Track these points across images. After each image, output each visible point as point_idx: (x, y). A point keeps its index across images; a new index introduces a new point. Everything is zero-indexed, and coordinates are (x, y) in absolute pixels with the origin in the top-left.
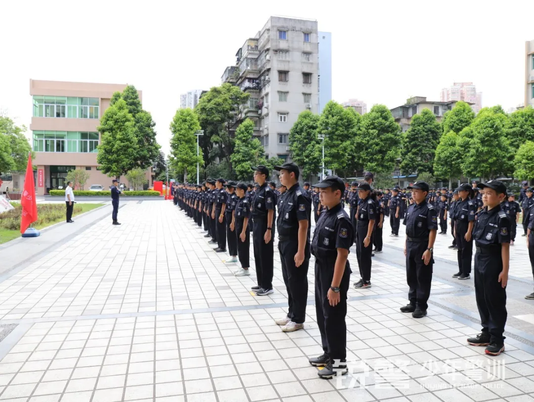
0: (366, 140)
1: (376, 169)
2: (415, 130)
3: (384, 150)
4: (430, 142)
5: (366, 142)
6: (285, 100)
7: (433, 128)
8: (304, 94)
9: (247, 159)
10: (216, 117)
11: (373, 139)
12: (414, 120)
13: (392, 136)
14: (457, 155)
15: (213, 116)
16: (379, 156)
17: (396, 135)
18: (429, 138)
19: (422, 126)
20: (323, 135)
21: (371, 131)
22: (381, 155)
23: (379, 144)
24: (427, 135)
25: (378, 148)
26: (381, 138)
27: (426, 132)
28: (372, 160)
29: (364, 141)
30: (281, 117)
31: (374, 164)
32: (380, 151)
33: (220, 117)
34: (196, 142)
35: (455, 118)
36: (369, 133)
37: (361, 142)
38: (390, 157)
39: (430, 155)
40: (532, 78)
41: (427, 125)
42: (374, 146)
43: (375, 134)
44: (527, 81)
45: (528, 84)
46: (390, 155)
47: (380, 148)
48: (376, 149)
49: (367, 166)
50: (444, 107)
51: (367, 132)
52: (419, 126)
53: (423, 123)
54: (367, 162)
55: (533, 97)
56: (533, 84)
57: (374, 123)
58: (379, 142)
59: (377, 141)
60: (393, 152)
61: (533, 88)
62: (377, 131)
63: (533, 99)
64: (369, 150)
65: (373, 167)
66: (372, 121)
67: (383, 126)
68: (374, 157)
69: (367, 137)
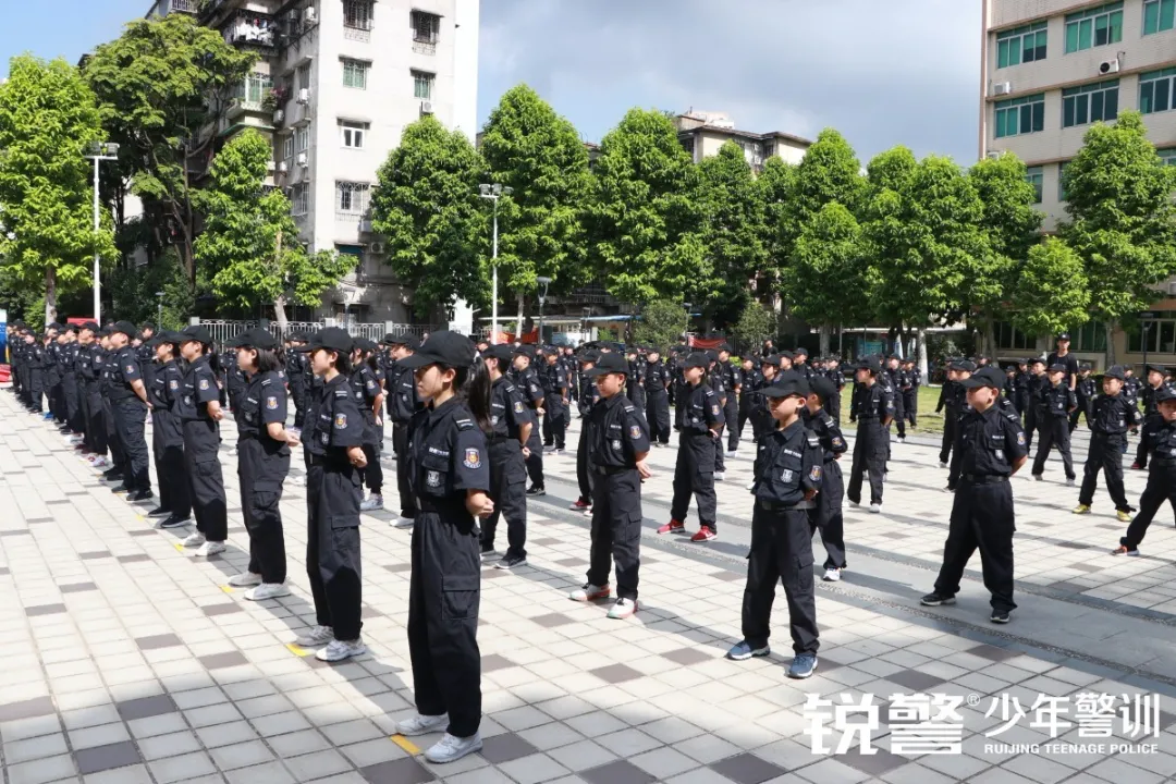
5: (616, 215)
6: (362, 84)
7: (748, 193)
8: (416, 73)
9: (250, 249)
10: (148, 114)
13: (688, 203)
15: (136, 111)
16: (650, 257)
18: (738, 217)
19: (723, 186)
20: (497, 188)
21: (631, 185)
22: (656, 252)
23: (653, 221)
24: (735, 212)
26: (655, 206)
27: (733, 202)
28: (632, 267)
30: (348, 134)
31: (637, 278)
32: (655, 243)
33: (161, 116)
34: (91, 183)
36: (623, 190)
37: (600, 213)
40: (999, 88)
41: (734, 184)
42: (638, 226)
43: (641, 193)
44: (986, 95)
45: (988, 102)
46: (681, 254)
47: (656, 233)
48: (646, 235)
49: (618, 284)
50: (756, 147)
51: (619, 185)
52: (717, 186)
53: (725, 180)
54: (614, 274)
55: (999, 134)
56: (998, 103)
57: (640, 161)
58: (651, 217)
59: (648, 213)
60: (691, 247)
61: (999, 114)
62: (648, 186)
63: (1000, 140)
64: (626, 238)
65: (635, 287)
66: (632, 155)
67: (664, 172)
68: (638, 258)
69: (620, 202)
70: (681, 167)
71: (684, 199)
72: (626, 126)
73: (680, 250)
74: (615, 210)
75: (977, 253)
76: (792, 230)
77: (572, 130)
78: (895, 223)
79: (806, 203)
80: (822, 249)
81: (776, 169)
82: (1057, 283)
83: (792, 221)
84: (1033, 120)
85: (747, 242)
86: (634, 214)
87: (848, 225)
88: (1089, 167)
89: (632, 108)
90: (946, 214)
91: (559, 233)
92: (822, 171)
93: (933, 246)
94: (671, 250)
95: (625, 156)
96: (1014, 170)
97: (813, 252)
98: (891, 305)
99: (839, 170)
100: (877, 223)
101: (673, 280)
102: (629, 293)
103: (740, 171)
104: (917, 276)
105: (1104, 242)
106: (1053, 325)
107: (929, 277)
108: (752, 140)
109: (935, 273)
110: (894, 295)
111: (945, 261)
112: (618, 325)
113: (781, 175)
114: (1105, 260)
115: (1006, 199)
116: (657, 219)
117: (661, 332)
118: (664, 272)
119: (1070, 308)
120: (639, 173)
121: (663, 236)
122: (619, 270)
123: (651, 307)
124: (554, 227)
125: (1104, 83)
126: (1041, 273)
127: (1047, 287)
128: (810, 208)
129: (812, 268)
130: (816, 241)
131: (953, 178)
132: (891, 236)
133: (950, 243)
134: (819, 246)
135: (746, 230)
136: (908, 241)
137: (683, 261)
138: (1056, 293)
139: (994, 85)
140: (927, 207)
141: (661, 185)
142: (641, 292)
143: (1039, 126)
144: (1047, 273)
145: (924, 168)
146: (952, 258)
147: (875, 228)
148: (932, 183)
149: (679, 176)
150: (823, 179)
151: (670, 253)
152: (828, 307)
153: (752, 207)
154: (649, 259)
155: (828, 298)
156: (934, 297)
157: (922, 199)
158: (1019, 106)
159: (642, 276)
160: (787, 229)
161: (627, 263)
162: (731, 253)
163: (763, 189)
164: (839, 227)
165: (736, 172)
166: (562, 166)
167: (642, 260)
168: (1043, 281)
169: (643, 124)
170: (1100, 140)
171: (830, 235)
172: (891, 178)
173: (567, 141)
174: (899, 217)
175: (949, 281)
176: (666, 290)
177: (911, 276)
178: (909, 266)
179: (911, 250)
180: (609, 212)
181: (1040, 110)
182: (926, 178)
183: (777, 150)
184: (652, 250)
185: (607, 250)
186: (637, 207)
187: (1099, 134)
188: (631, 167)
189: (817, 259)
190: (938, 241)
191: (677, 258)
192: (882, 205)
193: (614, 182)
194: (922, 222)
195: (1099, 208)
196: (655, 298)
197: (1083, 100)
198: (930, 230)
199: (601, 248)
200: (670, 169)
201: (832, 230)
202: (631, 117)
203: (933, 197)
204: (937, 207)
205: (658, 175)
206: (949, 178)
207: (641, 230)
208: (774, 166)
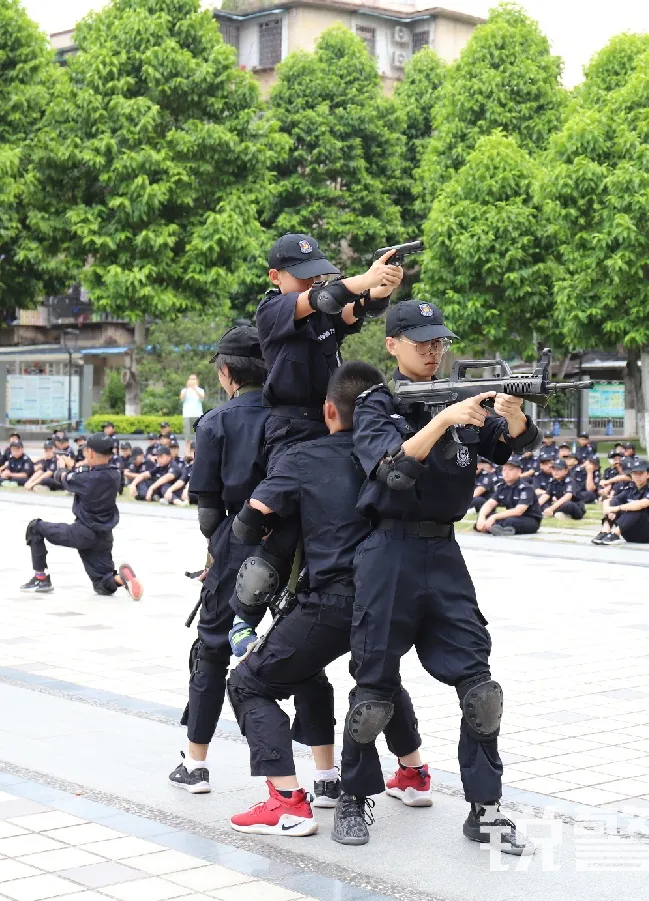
0: (97, 151)
1: (147, 299)
2: (294, 124)
3: (189, 201)
4: (358, 182)
5: (100, 160)
7: (371, 120)
11: (136, 146)
12: (289, 79)
13: (230, 138)
14: (525, 240)
16: (163, 236)
17: (242, 133)
18: (353, 164)
19: (323, 108)
21: (125, 106)
22: (173, 227)
23: (166, 172)
24: (347, 154)
25: (159, 192)
26: (171, 144)
27: (343, 137)
28: (129, 254)
29: (87, 156)
31: (139, 274)
32: (171, 212)
35: (491, 78)
36: (112, 115)
37: (72, 156)
38: (220, 241)
39: (355, 243)
41: (344, 104)
42: (139, 180)
43: (144, 119)
46: (217, 231)
47: (172, 193)
48: (154, 197)
50: (399, 34)
51: (105, 107)
52: (312, 107)
53: (327, 96)
54: (99, 264)
57: (141, 64)
58: (163, 164)
59: (157, 157)
62: (157, 108)
64: (118, 201)
66: (128, 52)
67: (186, 83)
68: (140, 238)
69: (106, 136)
70: (216, 75)
71: (220, 133)
73: (215, 222)
81: (427, 75)
85: (369, 210)
86: (131, 158)
95: (116, 53)
97: (461, 225)
99: (521, 76)
103: (358, 80)
108: (389, 23)
113: (434, 87)
120: (139, 85)
121: (187, 198)
122: (106, 258)
123: (164, 327)
128: (469, 146)
135: (368, 187)
149: (214, 89)
150: (492, 92)
152: (487, 322)
153: (380, 145)
154: (160, 240)
155: (486, 306)
159: (146, 271)
161: (122, 247)
163: (401, 114)
165: (350, 82)
167: (147, 241)
171: (491, 194)
184: (167, 225)
185: (84, 223)
188: (127, 74)
189: (465, 237)
191: (211, 237)
193: (98, 100)
199: (75, 219)
200: (197, 77)
205: (175, 89)
207: (143, 187)
208: (420, 71)
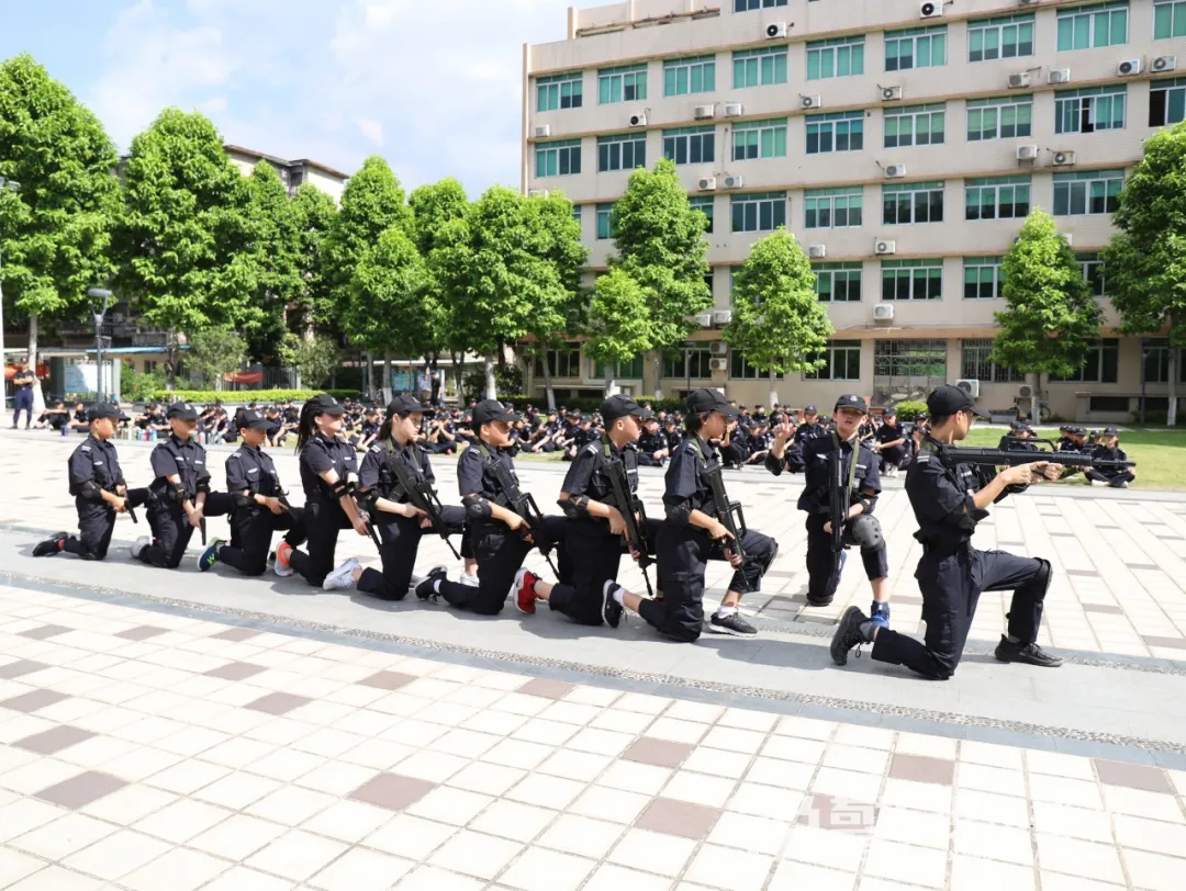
5: (156, 227)
7: (285, 219)
13: (240, 219)
16: (199, 277)
17: (247, 216)
21: (173, 194)
22: (205, 272)
23: (201, 237)
25: (196, 249)
26: (203, 220)
28: (176, 288)
31: (185, 301)
32: (202, 263)
36: (163, 199)
37: (135, 224)
40: (540, 130)
41: (271, 208)
42: (184, 241)
43: (186, 203)
44: (527, 136)
45: (529, 143)
46: (234, 275)
47: (204, 251)
48: (193, 252)
49: (159, 307)
50: (284, 173)
51: (158, 194)
54: (155, 294)
55: (539, 174)
56: (538, 145)
57: (182, 168)
58: (199, 232)
59: (196, 227)
60: (244, 268)
61: (539, 154)
62: (194, 197)
63: (540, 179)
64: (169, 254)
65: (182, 311)
66: (173, 161)
67: (211, 183)
68: (183, 278)
69: (160, 212)
70: (231, 179)
71: (233, 214)
72: (162, 127)
73: (233, 272)
74: (155, 221)
75: (543, 283)
76: (340, 258)
77: (95, 122)
78: (465, 250)
79: (355, 231)
80: (385, 276)
81: (310, 196)
82: (624, 312)
83: (341, 248)
84: (571, 163)
85: (284, 271)
86: (178, 227)
87: (410, 253)
88: (635, 208)
89: (168, 106)
90: (517, 244)
91: (85, 241)
92: (371, 198)
93: (504, 274)
94: (221, 272)
95: (164, 161)
96: (565, 206)
97: (375, 279)
98: (462, 334)
99: (388, 198)
100: (447, 250)
101: (224, 305)
102: (173, 317)
103: (276, 194)
104: (489, 304)
105: (654, 277)
106: (622, 352)
107: (500, 306)
108: (280, 166)
109: (505, 302)
110: (462, 324)
111: (516, 290)
112: (134, 358)
113: (315, 203)
114: (656, 292)
115: (560, 234)
116: (204, 234)
117: (214, 363)
118: (216, 294)
119: (635, 337)
120: (182, 181)
121: (211, 255)
122: (160, 290)
123: (200, 335)
124: (79, 236)
125: (634, 135)
126: (610, 302)
127: (616, 315)
128: (359, 236)
129: (375, 295)
130: (378, 267)
131: (521, 208)
132: (462, 263)
133: (520, 272)
134: (382, 273)
135: (283, 257)
136: (480, 269)
137: (236, 282)
138: (624, 322)
139: (535, 126)
140: (497, 236)
141: (208, 198)
142: (188, 317)
143: (576, 169)
144: (616, 302)
145: (490, 197)
146: (521, 288)
147: (444, 256)
148: (501, 213)
149: (228, 189)
150: (372, 206)
151: (218, 275)
153: (288, 234)
154: (197, 280)
155: (392, 327)
156: (505, 326)
157: (493, 227)
158: (558, 149)
159: (189, 299)
160: (335, 256)
161: (170, 283)
162: (269, 282)
163: (298, 216)
164: (401, 255)
165: (271, 196)
166: (88, 162)
167: (188, 281)
168: (611, 311)
169: (184, 126)
170: (643, 183)
171: (392, 262)
172: (445, 209)
173: (91, 134)
174: (469, 245)
175: (519, 310)
176: (216, 315)
177: (484, 305)
178: (482, 294)
179: (483, 279)
180: (147, 223)
181: (577, 153)
182: (495, 207)
183: (306, 178)
184: (200, 270)
185: (145, 268)
186: (182, 219)
187: (642, 178)
188: (172, 174)
189: (380, 286)
190: (510, 270)
191: (229, 280)
192: (451, 232)
193: (153, 190)
194: (494, 250)
195: (647, 245)
196: (205, 324)
197: (615, 148)
198: (501, 258)
199: (138, 264)
200: (219, 179)
201: (393, 256)
202: (167, 117)
203: (503, 226)
204: (509, 237)
205: (205, 186)
206: (517, 207)
207: (186, 246)
208: (306, 194)
